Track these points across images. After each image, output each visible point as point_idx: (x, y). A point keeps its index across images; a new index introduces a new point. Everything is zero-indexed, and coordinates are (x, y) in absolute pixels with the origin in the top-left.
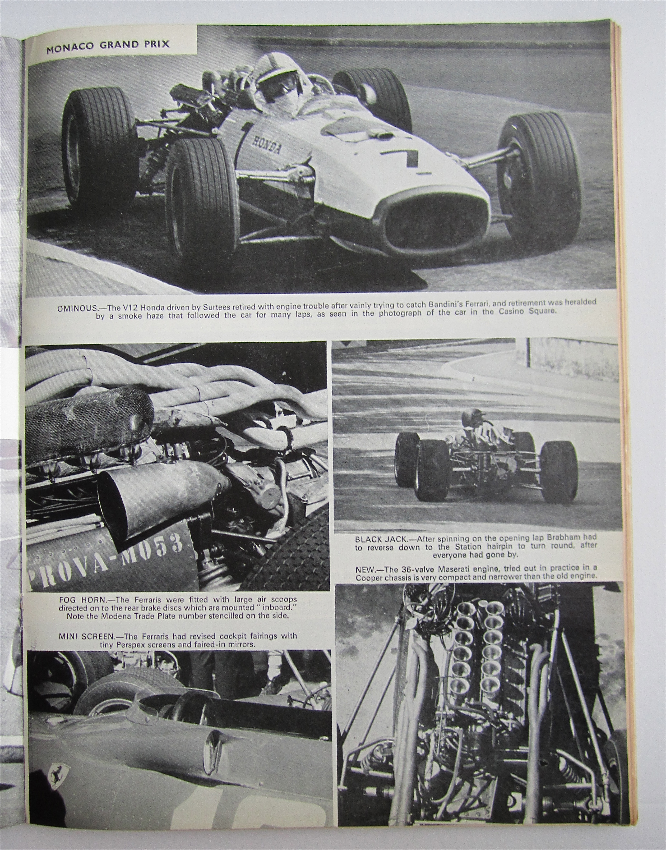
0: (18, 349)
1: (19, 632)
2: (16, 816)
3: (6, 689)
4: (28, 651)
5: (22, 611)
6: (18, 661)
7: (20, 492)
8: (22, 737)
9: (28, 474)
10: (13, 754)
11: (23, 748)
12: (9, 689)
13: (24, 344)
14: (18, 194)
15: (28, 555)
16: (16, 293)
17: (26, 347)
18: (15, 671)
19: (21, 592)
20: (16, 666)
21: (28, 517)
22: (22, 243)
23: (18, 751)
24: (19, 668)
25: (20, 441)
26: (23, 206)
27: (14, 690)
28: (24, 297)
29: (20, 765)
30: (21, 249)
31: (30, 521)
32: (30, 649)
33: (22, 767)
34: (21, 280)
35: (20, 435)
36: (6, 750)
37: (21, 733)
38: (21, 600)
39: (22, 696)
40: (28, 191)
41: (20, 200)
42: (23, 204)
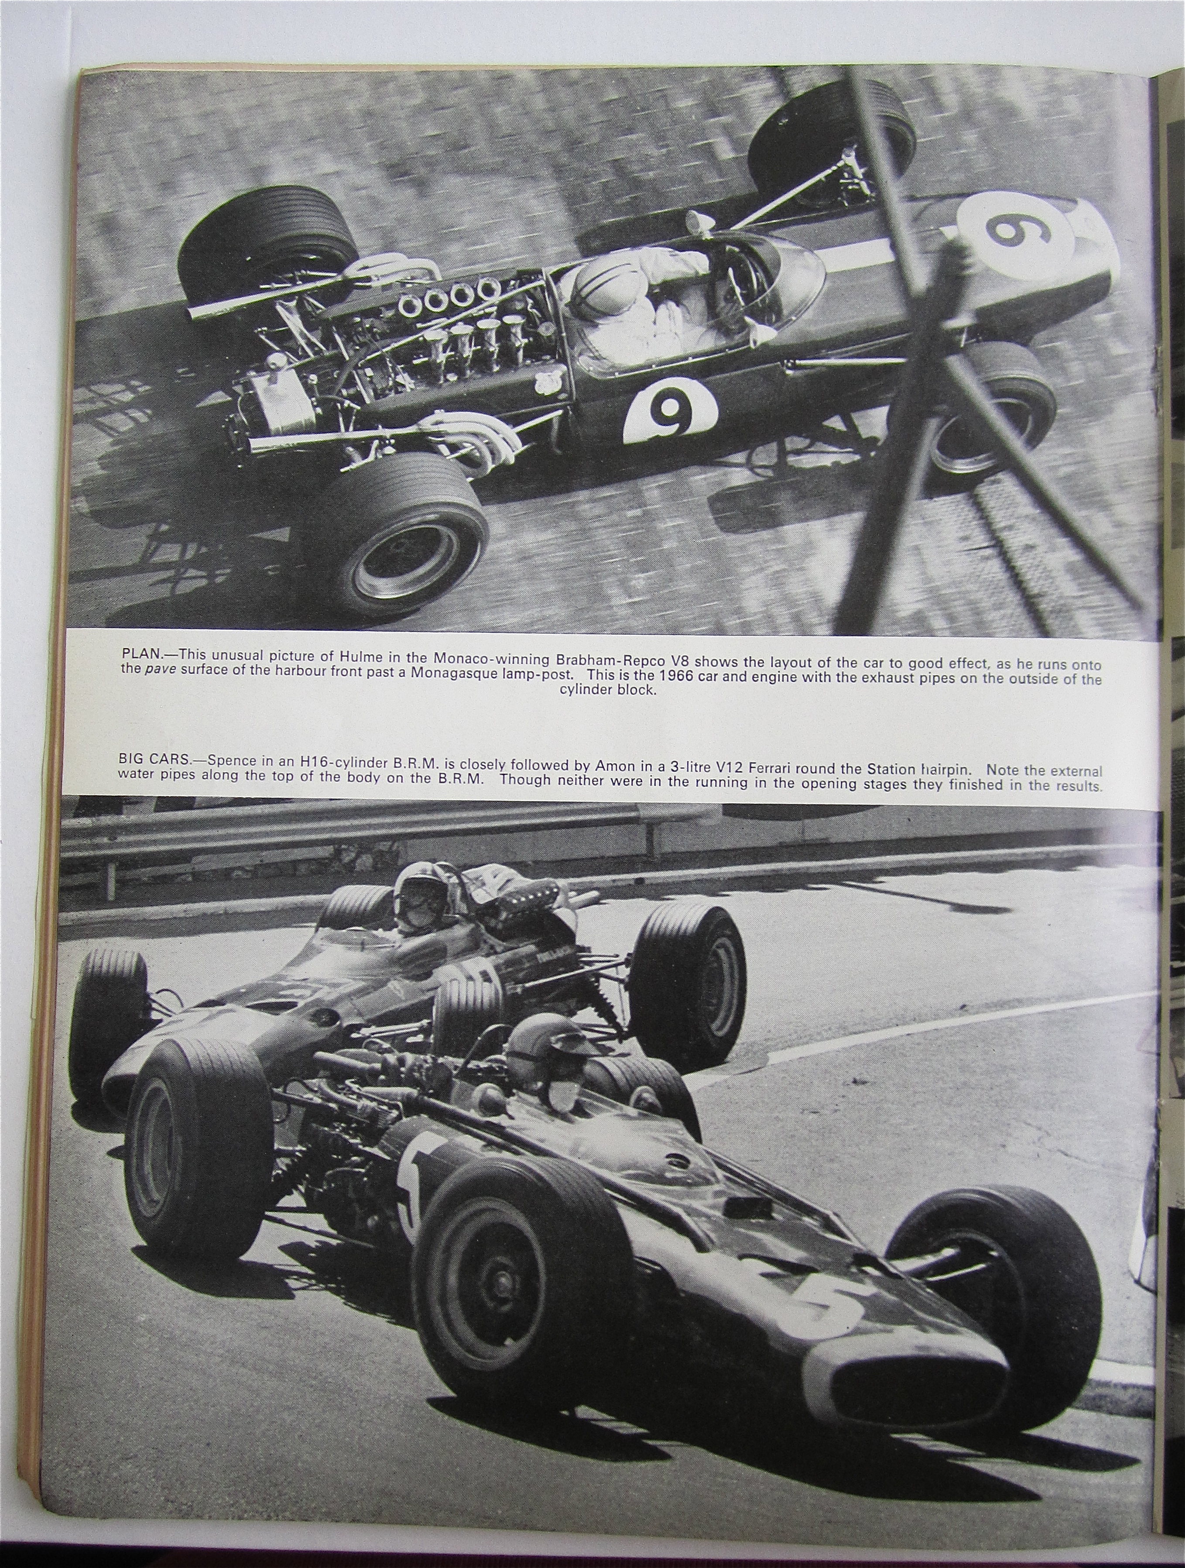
0: (1156, 644)
1: (1154, 1172)
2: (1138, 1518)
3: (1132, 1276)
4: (1170, 1209)
5: (1159, 1131)
6: (1151, 1227)
7: (1160, 909)
8: (1151, 1369)
9: (1176, 875)
10: (1140, 1399)
11: (1153, 1389)
12: (1136, 1277)
13: (1169, 634)
14: (1153, 358)
15: (1172, 1029)
16: (1151, 539)
17: (1174, 639)
18: (1146, 1244)
19: (1159, 1096)
20: (1148, 1235)
21: (1174, 958)
22: (1161, 448)
23: (1147, 1395)
24: (1152, 1239)
25: (1160, 815)
26: (1162, 381)
27: (1145, 1281)
28: (1167, 546)
29: (1148, 1421)
30: (1161, 460)
31: (1177, 964)
32: (1173, 1206)
33: (1150, 1427)
34: (1161, 516)
35: (1160, 802)
36: (1130, 1392)
37: (1151, 1362)
38: (1158, 1110)
39: (1155, 1292)
40: (1172, 353)
41: (1155, 368)
42: (1162, 376)
